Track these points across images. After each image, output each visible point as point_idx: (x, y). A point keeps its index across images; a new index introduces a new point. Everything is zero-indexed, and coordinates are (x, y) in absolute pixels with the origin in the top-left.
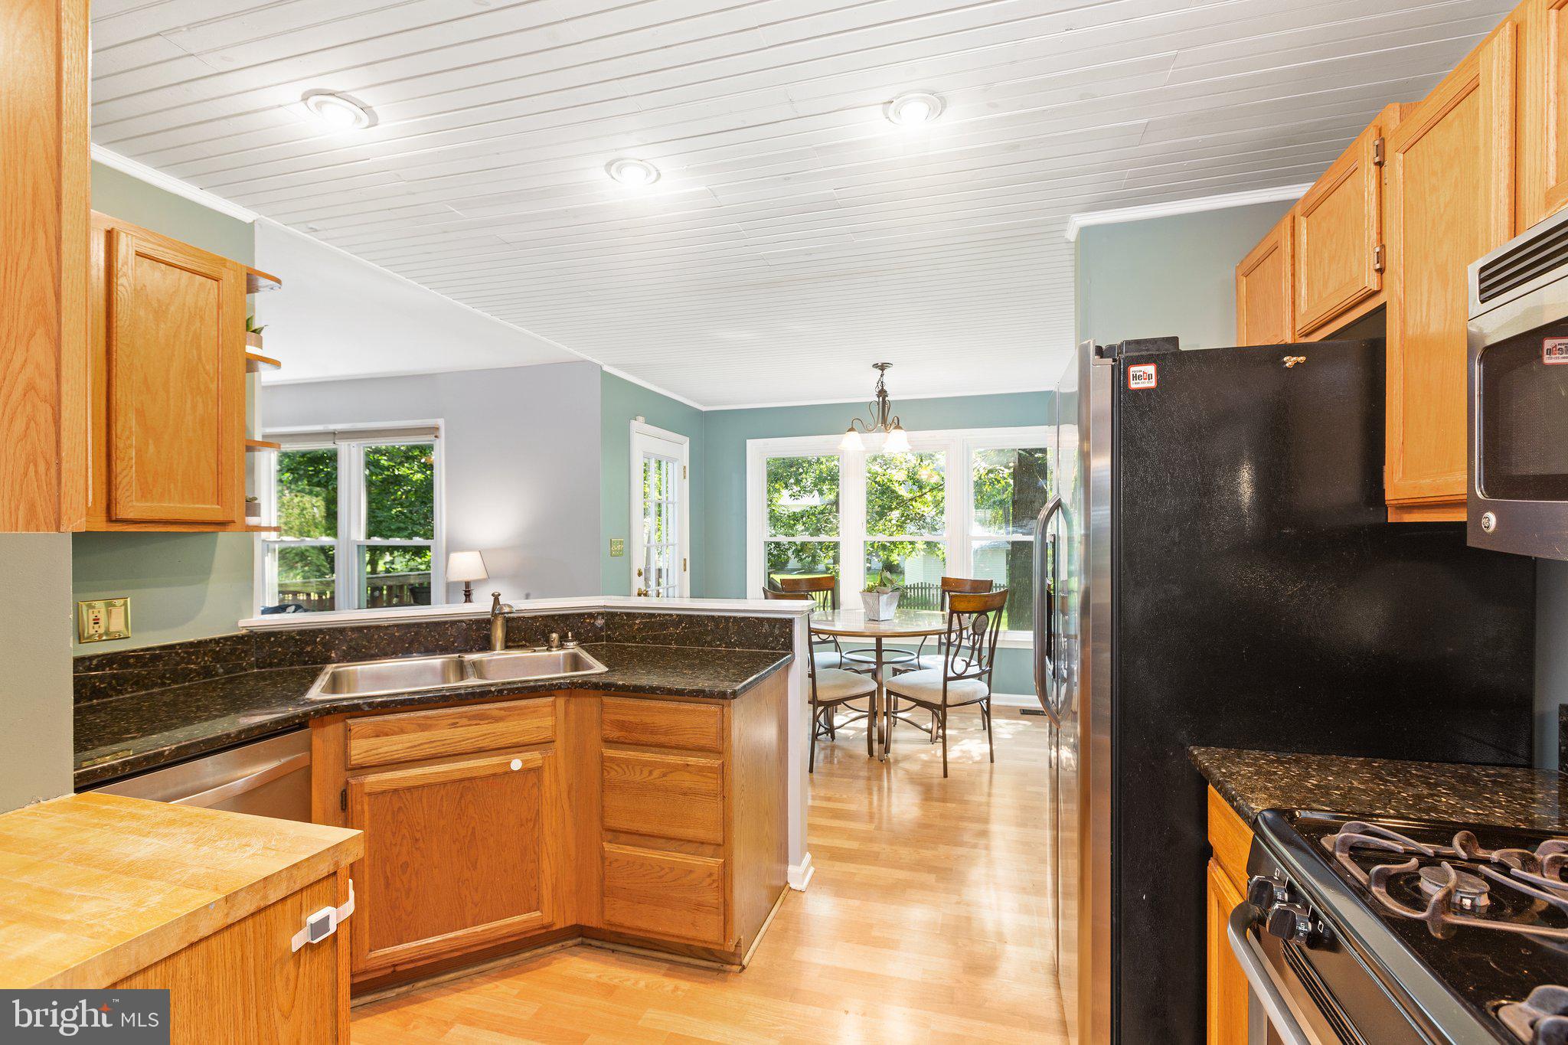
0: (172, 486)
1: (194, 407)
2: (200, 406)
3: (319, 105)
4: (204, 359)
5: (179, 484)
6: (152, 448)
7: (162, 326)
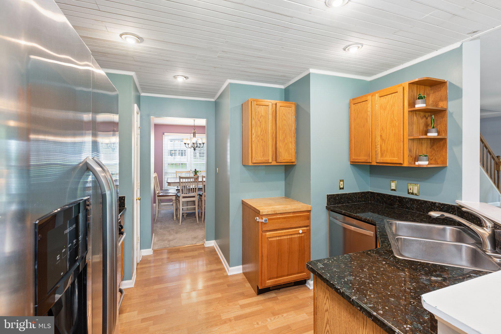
0: (387, 153)
1: (392, 131)
2: (394, 130)
3: (348, 50)
4: (395, 117)
5: (389, 153)
6: (383, 144)
7: (386, 112)
